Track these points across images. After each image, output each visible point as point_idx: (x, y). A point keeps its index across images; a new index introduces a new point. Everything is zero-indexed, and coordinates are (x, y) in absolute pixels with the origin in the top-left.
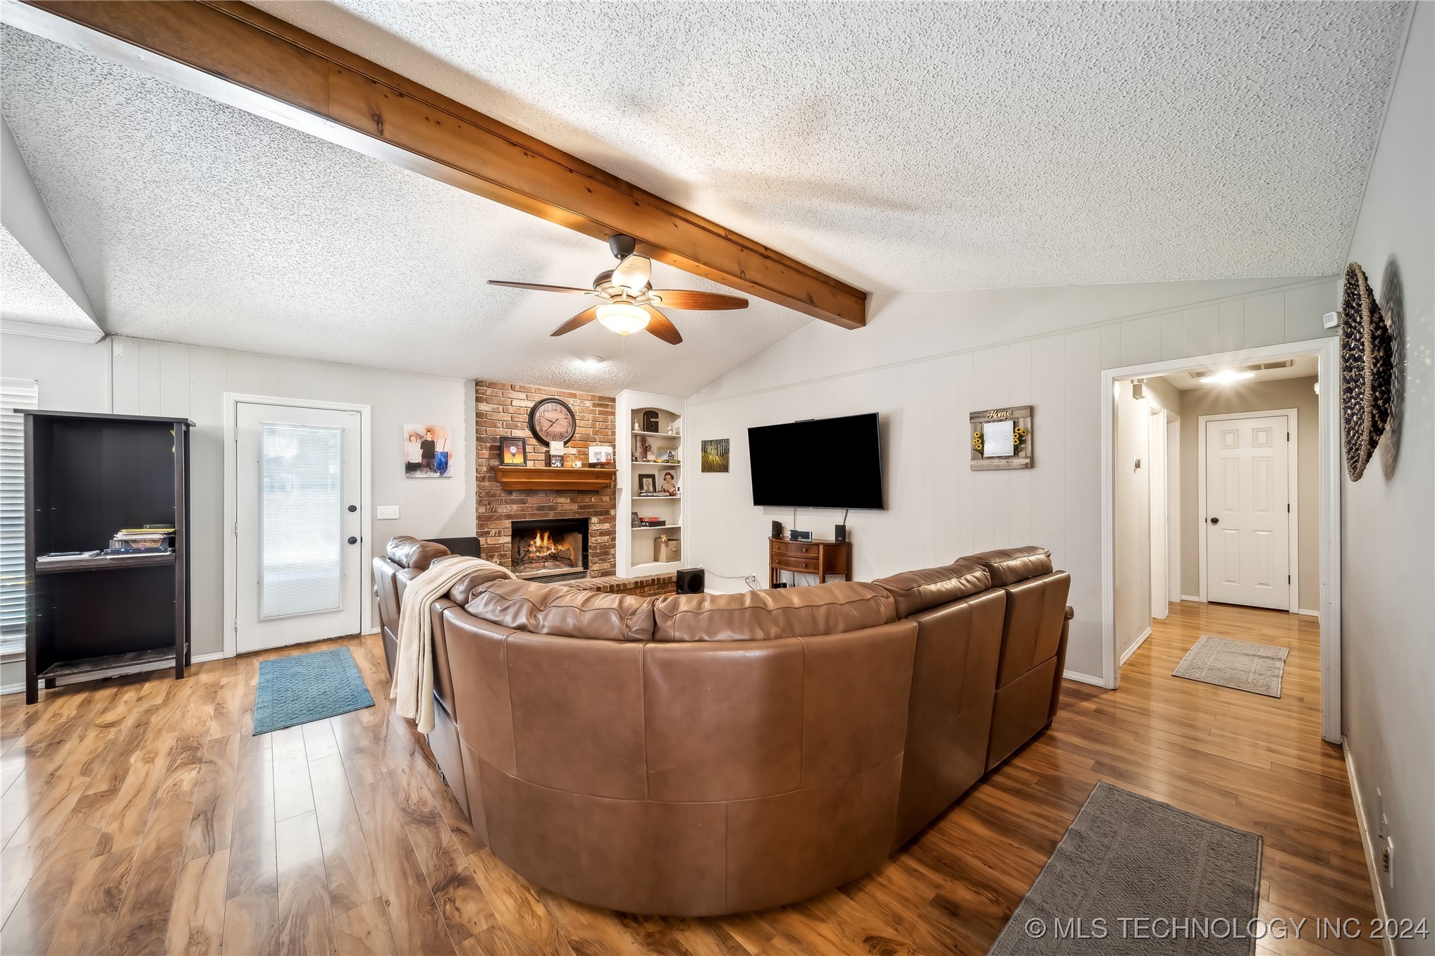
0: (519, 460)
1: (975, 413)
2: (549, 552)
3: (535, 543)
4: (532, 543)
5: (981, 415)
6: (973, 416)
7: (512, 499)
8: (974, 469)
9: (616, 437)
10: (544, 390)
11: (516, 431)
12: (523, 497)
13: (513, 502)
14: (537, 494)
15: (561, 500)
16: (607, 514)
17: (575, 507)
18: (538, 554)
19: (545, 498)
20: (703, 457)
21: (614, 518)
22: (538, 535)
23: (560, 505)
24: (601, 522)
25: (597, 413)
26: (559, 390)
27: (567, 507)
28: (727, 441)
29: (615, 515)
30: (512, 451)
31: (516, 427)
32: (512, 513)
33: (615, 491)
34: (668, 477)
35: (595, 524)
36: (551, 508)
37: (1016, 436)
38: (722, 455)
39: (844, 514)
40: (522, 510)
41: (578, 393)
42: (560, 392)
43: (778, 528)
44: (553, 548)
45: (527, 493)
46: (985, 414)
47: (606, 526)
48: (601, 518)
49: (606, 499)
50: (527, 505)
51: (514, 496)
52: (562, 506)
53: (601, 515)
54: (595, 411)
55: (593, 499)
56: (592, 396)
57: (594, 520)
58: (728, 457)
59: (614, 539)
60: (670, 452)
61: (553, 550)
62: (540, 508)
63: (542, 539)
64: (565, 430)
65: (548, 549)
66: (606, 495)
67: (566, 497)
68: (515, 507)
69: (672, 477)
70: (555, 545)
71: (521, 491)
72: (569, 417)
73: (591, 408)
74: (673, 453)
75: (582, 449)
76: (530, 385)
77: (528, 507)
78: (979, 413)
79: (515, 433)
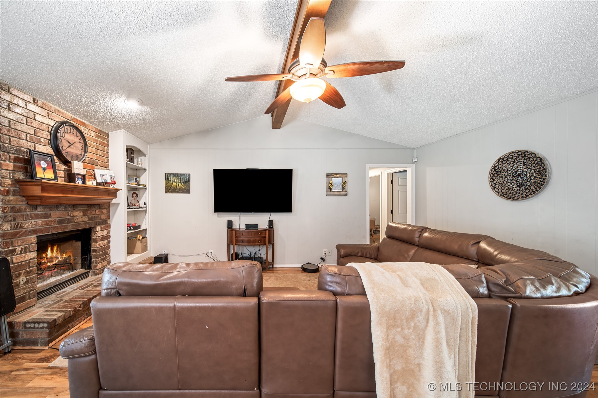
0: (50, 175)
1: (328, 174)
2: (57, 261)
3: (47, 255)
4: (44, 256)
5: (331, 175)
6: (328, 175)
7: (37, 214)
8: (327, 195)
9: (110, 164)
10: (63, 113)
11: (39, 146)
12: (47, 211)
13: (38, 217)
14: (57, 208)
15: (76, 213)
16: (105, 223)
17: (86, 219)
18: (49, 264)
19: (65, 213)
20: (166, 184)
21: (109, 226)
22: (49, 249)
23: (75, 218)
24: (102, 230)
25: (99, 143)
26: (73, 116)
27: (81, 219)
28: (189, 175)
29: (110, 223)
30: (43, 166)
31: (39, 142)
32: (37, 228)
33: (109, 205)
34: (135, 195)
35: (99, 232)
36: (69, 221)
37: (343, 184)
38: (184, 183)
39: (269, 215)
40: (47, 224)
41: (87, 123)
42: (74, 118)
43: (230, 223)
44: (60, 256)
45: (50, 208)
46: (332, 175)
47: (105, 233)
48: (102, 226)
49: (105, 211)
50: (50, 219)
51: (40, 211)
52: (77, 219)
53: (102, 224)
54: (97, 141)
55: (97, 212)
56: (96, 128)
57: (98, 228)
58: (190, 184)
59: (109, 242)
60: (136, 179)
61: (60, 259)
62: (61, 222)
63: (52, 250)
64: (80, 153)
65: (57, 258)
66: (105, 209)
67: (80, 210)
68: (40, 221)
69: (137, 196)
70: (61, 255)
71: (45, 206)
72: (82, 142)
73: (94, 137)
74: (138, 179)
75: (90, 171)
76: (51, 105)
77: (51, 221)
78: (330, 174)
79: (39, 148)
